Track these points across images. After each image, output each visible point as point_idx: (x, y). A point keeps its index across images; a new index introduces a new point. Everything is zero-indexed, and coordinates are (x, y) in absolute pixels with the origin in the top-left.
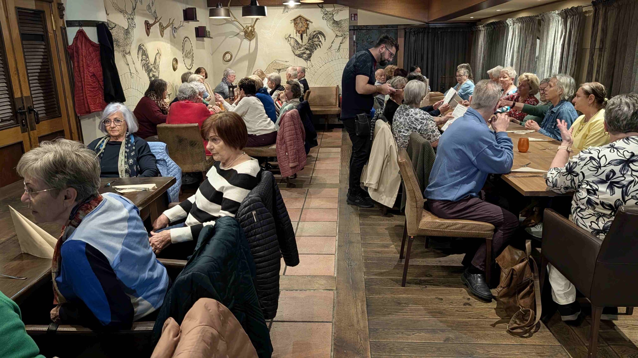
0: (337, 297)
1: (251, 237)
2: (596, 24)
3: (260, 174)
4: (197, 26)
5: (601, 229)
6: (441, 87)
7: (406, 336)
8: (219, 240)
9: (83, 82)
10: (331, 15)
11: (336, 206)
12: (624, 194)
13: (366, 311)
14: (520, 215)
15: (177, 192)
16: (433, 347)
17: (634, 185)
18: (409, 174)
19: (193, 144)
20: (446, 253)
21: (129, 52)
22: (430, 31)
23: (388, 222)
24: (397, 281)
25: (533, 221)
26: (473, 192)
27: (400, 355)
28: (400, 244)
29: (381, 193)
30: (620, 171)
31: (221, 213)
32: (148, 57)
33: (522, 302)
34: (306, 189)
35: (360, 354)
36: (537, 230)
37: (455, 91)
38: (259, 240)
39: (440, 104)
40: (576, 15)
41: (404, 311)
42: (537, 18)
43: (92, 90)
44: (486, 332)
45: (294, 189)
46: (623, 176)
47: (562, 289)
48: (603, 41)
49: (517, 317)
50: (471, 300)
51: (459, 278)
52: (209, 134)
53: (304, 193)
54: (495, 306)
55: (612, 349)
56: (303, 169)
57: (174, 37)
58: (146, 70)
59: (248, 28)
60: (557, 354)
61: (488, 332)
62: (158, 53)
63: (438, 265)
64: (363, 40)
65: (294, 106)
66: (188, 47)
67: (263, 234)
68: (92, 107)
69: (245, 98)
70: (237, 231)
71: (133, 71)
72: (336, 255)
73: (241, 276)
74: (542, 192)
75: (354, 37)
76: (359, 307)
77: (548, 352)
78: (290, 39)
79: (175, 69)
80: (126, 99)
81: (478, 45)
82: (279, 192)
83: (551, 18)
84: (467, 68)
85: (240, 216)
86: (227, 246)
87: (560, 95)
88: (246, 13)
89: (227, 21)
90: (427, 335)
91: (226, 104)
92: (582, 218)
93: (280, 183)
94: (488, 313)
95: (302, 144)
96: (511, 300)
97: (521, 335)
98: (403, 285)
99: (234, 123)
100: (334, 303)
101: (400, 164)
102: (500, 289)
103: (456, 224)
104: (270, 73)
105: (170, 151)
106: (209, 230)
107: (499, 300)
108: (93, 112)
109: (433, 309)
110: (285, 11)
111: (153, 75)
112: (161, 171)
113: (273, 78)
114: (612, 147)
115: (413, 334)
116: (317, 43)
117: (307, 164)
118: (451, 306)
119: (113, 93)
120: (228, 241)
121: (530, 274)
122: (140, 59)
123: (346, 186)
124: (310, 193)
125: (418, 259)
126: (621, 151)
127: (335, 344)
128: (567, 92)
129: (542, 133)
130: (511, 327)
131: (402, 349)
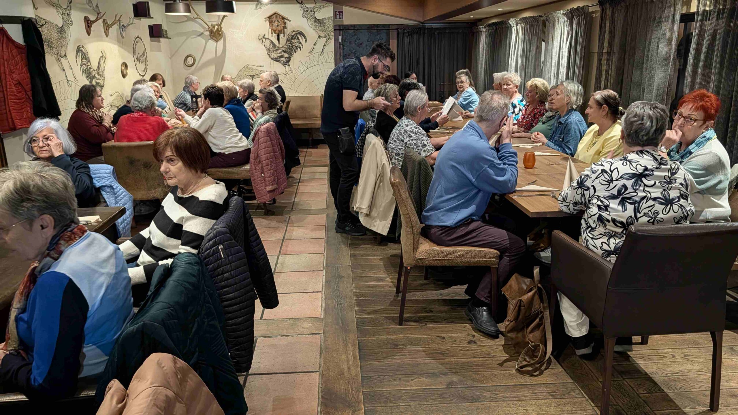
0: (324, 342)
1: (217, 276)
2: (603, 25)
3: (227, 201)
4: (151, 24)
5: (613, 250)
6: (440, 96)
7: (404, 383)
8: (177, 281)
9: (5, 92)
10: (313, 13)
11: (322, 234)
12: (636, 211)
13: (358, 356)
14: (528, 238)
15: (128, 224)
16: (434, 394)
17: (647, 202)
18: (403, 196)
19: (147, 166)
20: (448, 285)
21: (65, 55)
22: (426, 31)
23: (383, 251)
24: (393, 319)
25: (542, 245)
26: (474, 216)
27: (397, 405)
28: (396, 276)
29: (374, 218)
30: (632, 186)
31: (181, 249)
32: (89, 61)
33: (531, 335)
34: (288, 216)
35: (352, 406)
36: (546, 254)
37: (454, 100)
38: (228, 279)
39: (438, 116)
40: (582, 15)
41: (401, 354)
42: (542, 19)
43: (17, 101)
44: (493, 372)
45: (273, 216)
46: (635, 192)
47: (574, 320)
48: (610, 45)
49: (526, 354)
50: (476, 337)
51: (462, 312)
52: (164, 154)
53: (285, 221)
54: (503, 343)
55: (628, 382)
56: (283, 192)
57: (123, 37)
58: (87, 77)
59: (214, 27)
60: (570, 392)
61: (496, 373)
62: (102, 56)
63: (439, 298)
64: (350, 42)
65: (271, 119)
66: (140, 49)
67: (232, 272)
68: (17, 122)
69: (211, 110)
70: (199, 270)
71: (70, 78)
72: (323, 293)
73: (206, 323)
74: (549, 212)
75: (340, 38)
76: (350, 352)
77: (560, 391)
78: (264, 40)
79: (124, 76)
80: (62, 112)
81: (479, 49)
82: (252, 221)
83: (556, 19)
84: (467, 74)
85: (203, 251)
86: (186, 289)
87: (567, 104)
88: (211, 8)
89: (189, 19)
90: (429, 380)
91: (188, 117)
92: (592, 238)
93: (256, 210)
94: (495, 350)
95: (281, 163)
96: (520, 335)
97: (530, 374)
98: (400, 324)
99: (195, 140)
100: (321, 349)
101: (393, 185)
102: (507, 323)
103: (456, 252)
104: (241, 80)
105: (118, 175)
106: (164, 270)
107: (507, 336)
108: (19, 129)
109: (434, 350)
110: (258, 7)
111: (96, 82)
112: (107, 200)
113: (246, 85)
114: (625, 159)
115: (412, 380)
116: (296, 44)
117: (289, 186)
118: (454, 345)
119: (45, 106)
120: (187, 282)
121: (540, 305)
122: (79, 64)
123: (334, 212)
124: (292, 221)
125: (418, 293)
126: (634, 165)
127: (322, 397)
128: (575, 100)
129: (549, 146)
130: (519, 366)
131: (400, 398)
